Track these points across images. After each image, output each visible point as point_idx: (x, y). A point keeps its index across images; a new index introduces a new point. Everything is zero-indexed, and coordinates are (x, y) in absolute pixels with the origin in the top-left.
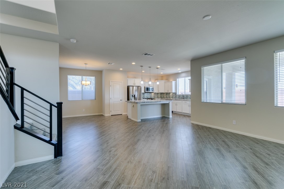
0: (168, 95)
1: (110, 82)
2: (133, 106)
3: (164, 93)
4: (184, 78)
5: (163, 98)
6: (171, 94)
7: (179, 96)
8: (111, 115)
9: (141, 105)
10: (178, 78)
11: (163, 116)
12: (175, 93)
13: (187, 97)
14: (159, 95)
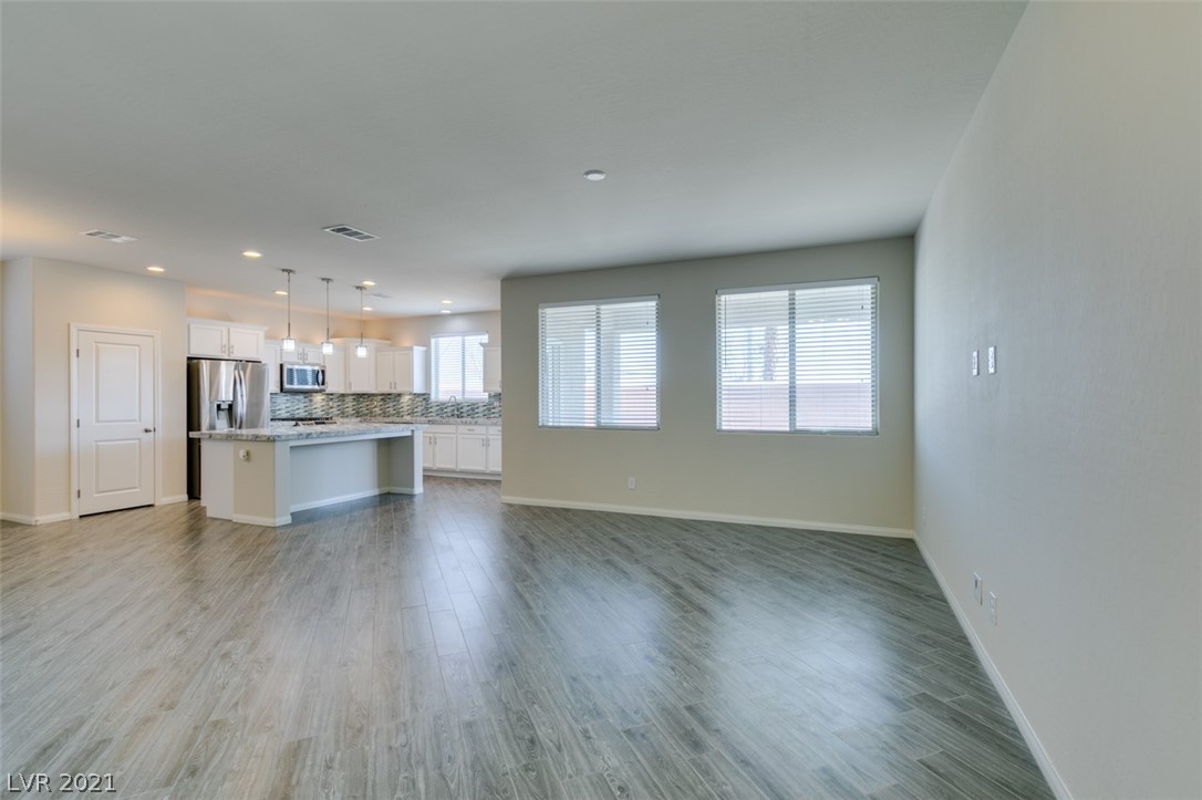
0: (391, 404)
1: (73, 330)
2: (248, 453)
3: (373, 395)
4: (460, 338)
5: (366, 415)
6: (405, 399)
7: (442, 407)
8: (81, 517)
9: (291, 447)
10: (437, 334)
11: (385, 490)
12: (425, 397)
13: (473, 410)
14: (350, 404)
